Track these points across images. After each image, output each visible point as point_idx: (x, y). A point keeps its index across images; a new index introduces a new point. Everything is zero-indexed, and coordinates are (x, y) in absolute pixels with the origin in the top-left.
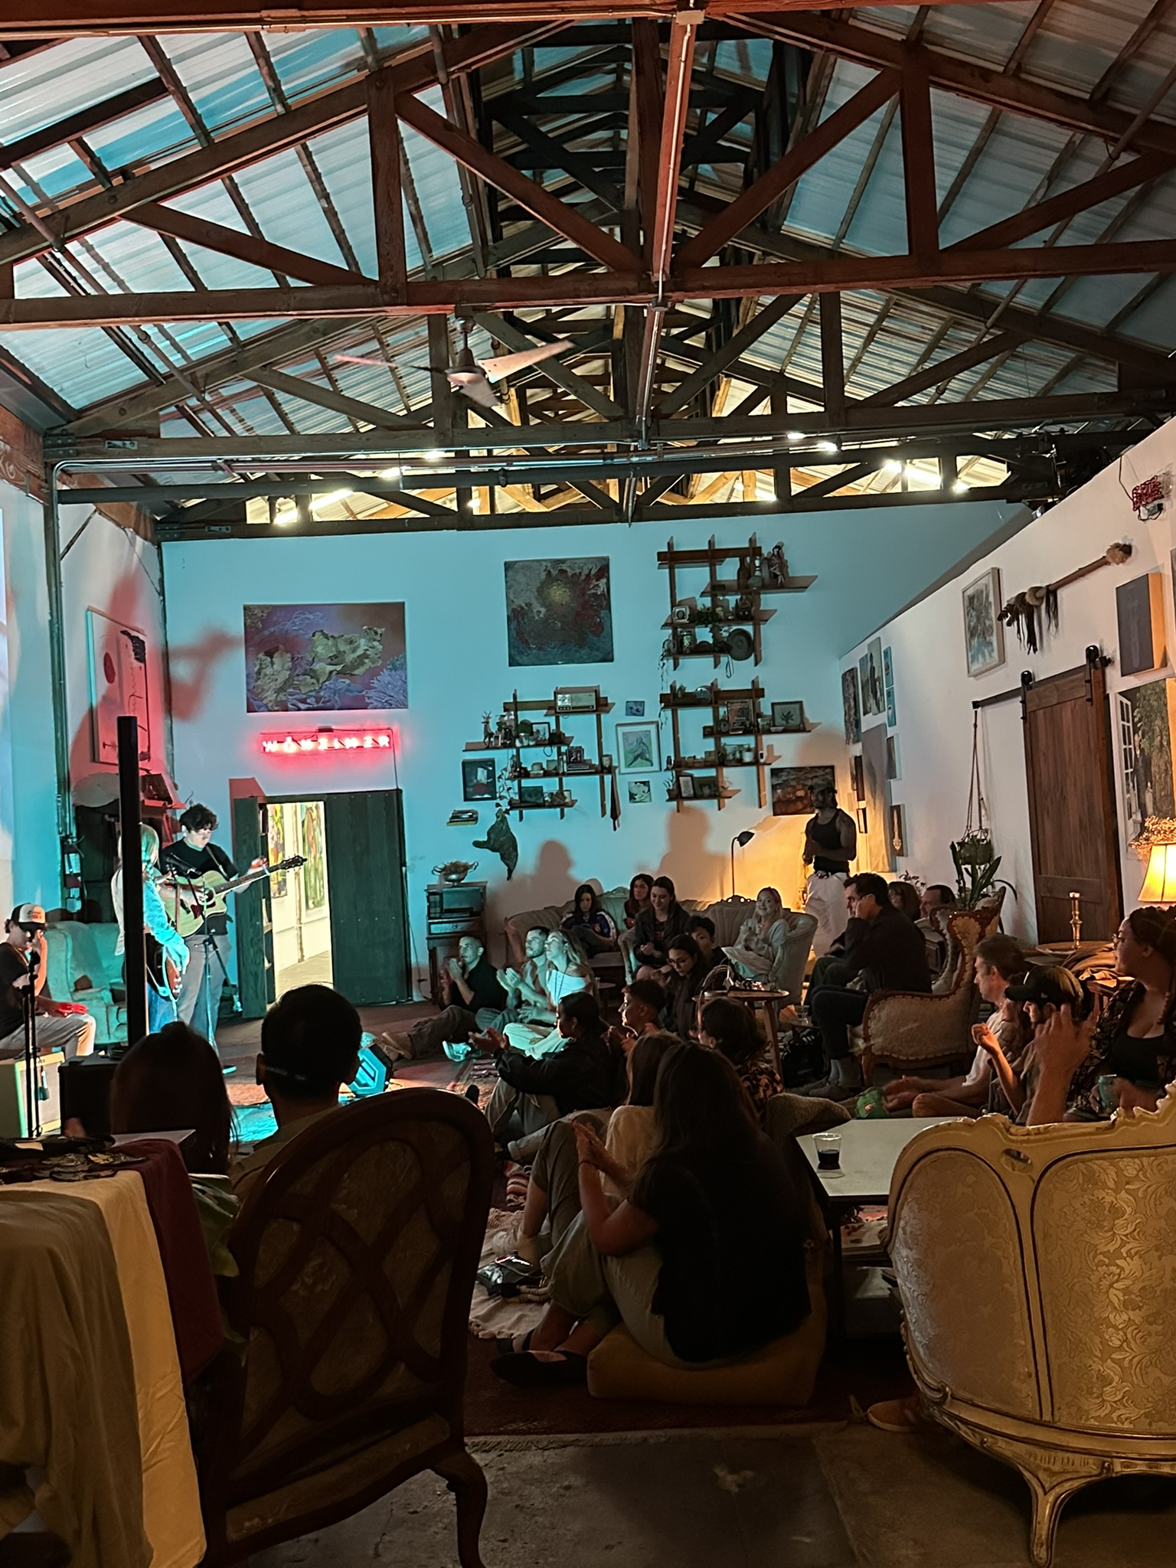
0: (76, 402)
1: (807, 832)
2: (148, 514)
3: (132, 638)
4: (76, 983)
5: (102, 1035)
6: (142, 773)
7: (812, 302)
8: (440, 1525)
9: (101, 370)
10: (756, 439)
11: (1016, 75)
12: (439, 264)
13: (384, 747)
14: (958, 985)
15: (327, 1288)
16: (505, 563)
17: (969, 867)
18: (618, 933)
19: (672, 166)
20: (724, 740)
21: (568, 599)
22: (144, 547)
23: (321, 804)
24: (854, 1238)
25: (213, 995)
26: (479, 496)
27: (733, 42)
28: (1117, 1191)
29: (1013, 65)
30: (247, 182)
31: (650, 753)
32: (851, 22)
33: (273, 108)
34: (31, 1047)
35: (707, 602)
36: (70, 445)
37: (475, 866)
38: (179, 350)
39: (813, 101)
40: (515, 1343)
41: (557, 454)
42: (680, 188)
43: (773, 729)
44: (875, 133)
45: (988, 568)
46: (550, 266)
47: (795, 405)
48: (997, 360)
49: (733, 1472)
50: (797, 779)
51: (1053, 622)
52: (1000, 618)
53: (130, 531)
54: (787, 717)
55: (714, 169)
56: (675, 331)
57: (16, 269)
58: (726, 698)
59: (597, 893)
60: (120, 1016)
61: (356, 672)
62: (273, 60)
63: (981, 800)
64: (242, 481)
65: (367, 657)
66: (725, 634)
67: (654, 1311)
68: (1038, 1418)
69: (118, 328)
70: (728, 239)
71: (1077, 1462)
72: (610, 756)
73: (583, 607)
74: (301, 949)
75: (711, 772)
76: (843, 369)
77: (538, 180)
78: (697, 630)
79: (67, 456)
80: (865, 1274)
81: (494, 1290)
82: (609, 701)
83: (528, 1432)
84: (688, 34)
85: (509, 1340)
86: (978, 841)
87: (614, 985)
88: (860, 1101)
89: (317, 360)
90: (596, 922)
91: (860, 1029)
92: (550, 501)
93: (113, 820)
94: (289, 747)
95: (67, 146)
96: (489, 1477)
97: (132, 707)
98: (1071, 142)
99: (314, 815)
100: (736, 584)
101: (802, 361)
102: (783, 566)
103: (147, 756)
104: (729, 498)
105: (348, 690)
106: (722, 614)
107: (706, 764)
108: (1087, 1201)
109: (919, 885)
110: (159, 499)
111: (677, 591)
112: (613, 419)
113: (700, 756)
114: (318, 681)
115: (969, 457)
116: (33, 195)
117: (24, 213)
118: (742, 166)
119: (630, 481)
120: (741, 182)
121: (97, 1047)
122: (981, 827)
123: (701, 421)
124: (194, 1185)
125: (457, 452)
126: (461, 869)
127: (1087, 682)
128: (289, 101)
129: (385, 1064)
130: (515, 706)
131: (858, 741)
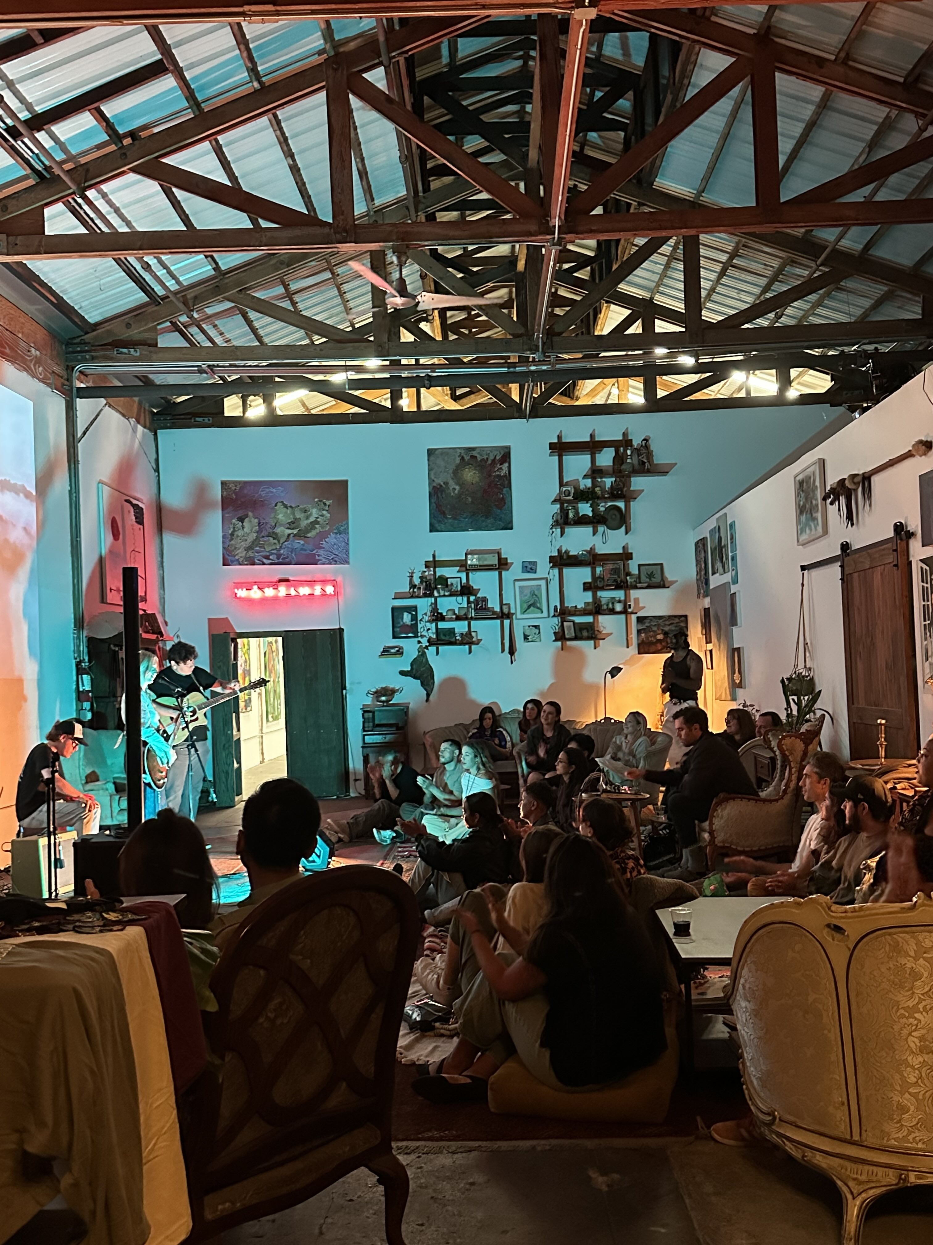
0: (92, 317)
1: (665, 667)
2: (147, 408)
3: (136, 507)
4: (87, 777)
5: (106, 818)
6: (141, 612)
7: (677, 243)
8: (371, 1211)
9: (113, 292)
10: (630, 353)
11: (845, 63)
12: (379, 211)
13: (330, 595)
14: (785, 791)
15: (285, 1021)
16: (428, 450)
17: (795, 698)
18: (513, 745)
19: (568, 133)
20: (600, 594)
21: (477, 479)
22: (144, 434)
23: (280, 639)
24: (700, 991)
25: (194, 788)
26: (408, 397)
27: (617, 34)
28: (916, 959)
29: (843, 55)
30: (229, 144)
31: (541, 603)
32: (713, 19)
33: (250, 84)
34: (52, 826)
35: (588, 483)
36: (86, 351)
37: (400, 690)
38: (174, 277)
39: (681, 83)
40: (430, 1068)
41: (470, 364)
42: (574, 152)
43: (639, 585)
44: (730, 108)
45: (816, 458)
46: (468, 213)
47: (661, 326)
48: (825, 293)
49: (604, 1173)
50: (658, 626)
51: (867, 503)
52: (825, 499)
53: (133, 421)
54: (651, 576)
55: (600, 136)
56: (566, 266)
57: (46, 211)
58: (602, 560)
59: (497, 714)
60: (121, 803)
61: (309, 535)
62: (251, 46)
63: (806, 644)
64: (221, 382)
65: (318, 523)
66: (602, 509)
67: (542, 1045)
68: (848, 1137)
69: (126, 259)
70: (610, 193)
71: (880, 1174)
72: (509, 605)
73: (489, 486)
74: (262, 754)
75: (589, 619)
76: (700, 297)
77: (459, 144)
78: (580, 505)
79: (85, 360)
80: (709, 1021)
81: (414, 1026)
82: (509, 561)
83: (441, 1139)
84: (584, 27)
85: (426, 1066)
86: (803, 677)
87: (509, 787)
88: (706, 883)
89: (282, 286)
90: (496, 736)
91: (706, 825)
92: (464, 400)
93: (117, 649)
94: (255, 593)
95: (88, 113)
96: (410, 1173)
97: (133, 560)
98: (888, 117)
99: (274, 648)
100: (611, 469)
101: (667, 290)
102: (649, 454)
103: (144, 600)
104: (607, 400)
105: (302, 549)
106: (600, 493)
107: (585, 612)
108: (892, 966)
109: (754, 711)
110: (156, 396)
111: (564, 474)
112: (516, 336)
113: (581, 606)
114: (279, 541)
115: (801, 369)
116: (60, 152)
117: (53, 166)
118: (622, 134)
119: (529, 386)
120: (621, 146)
121: (102, 828)
122: (805, 667)
123: (585, 337)
124: (185, 939)
125: (391, 361)
126: (389, 692)
127: (894, 551)
128: (263, 79)
129: (328, 845)
130: (434, 564)
131: (707, 596)
